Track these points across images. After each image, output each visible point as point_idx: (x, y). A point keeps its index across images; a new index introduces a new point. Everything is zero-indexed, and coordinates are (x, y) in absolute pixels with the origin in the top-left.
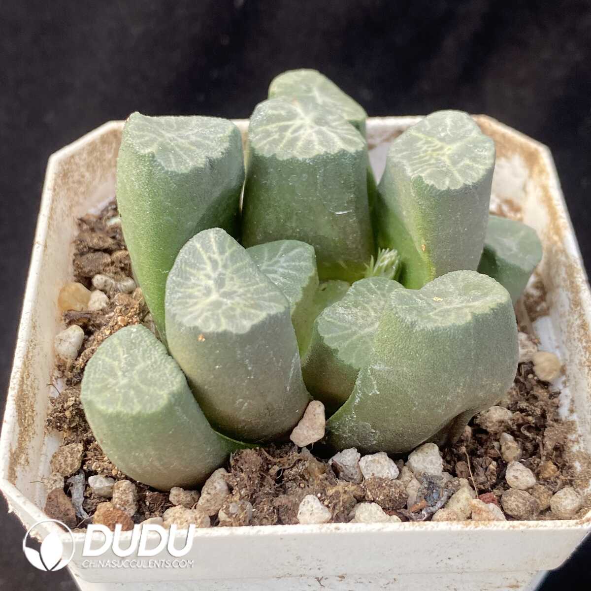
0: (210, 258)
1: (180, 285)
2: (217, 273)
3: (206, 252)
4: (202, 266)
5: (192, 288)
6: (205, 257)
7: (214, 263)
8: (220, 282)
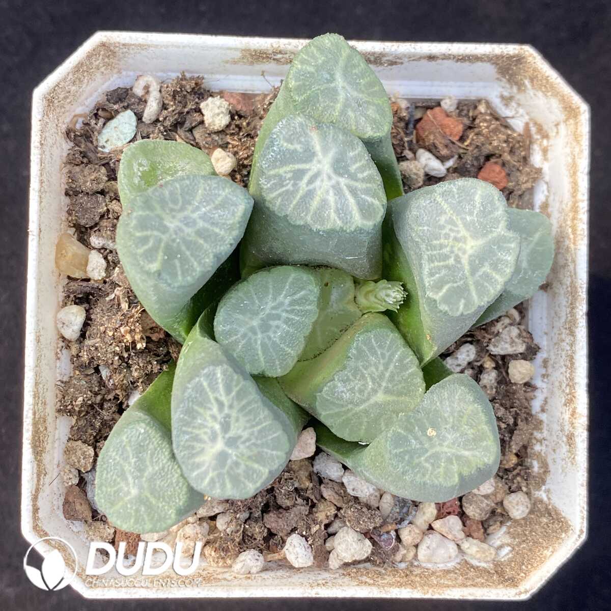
0: (217, 400)
1: (187, 424)
2: (223, 415)
3: (213, 392)
4: (209, 405)
5: (200, 428)
6: (211, 396)
7: (221, 405)
8: (226, 427)
